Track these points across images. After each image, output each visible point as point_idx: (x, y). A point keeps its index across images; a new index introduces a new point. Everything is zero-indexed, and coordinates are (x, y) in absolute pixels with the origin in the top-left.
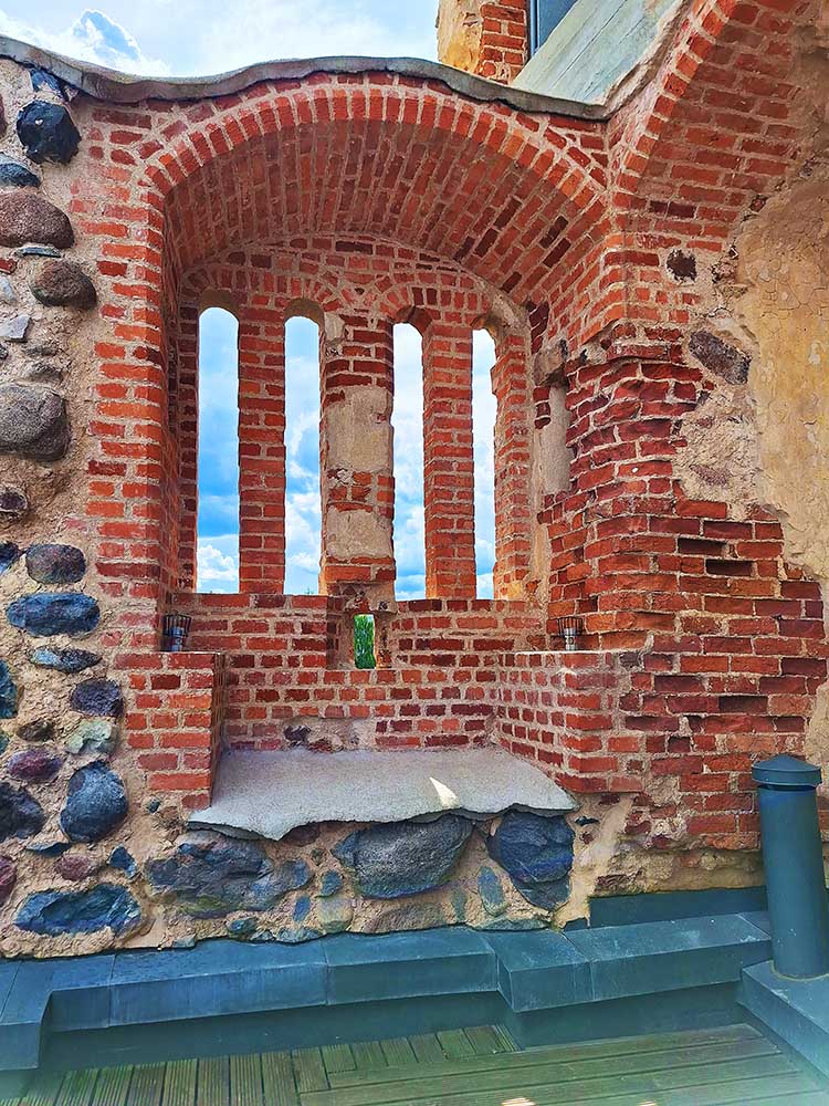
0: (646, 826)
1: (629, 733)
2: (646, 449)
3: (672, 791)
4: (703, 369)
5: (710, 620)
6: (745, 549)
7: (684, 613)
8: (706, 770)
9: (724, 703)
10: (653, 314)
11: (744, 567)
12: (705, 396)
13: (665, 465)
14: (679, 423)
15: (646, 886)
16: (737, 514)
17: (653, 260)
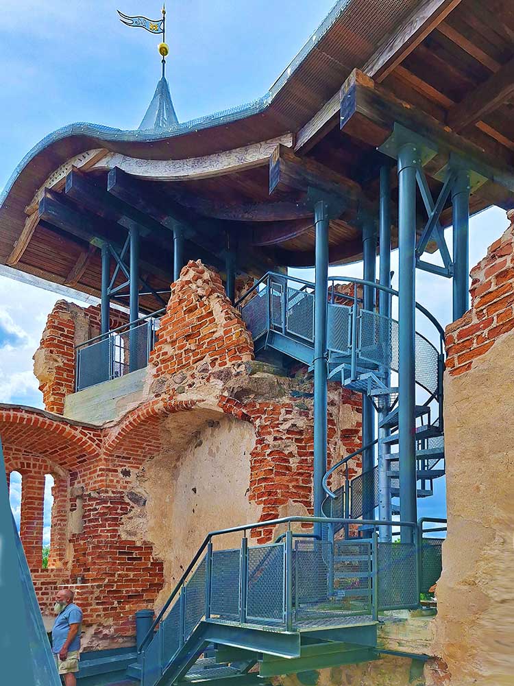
0: (101, 632)
1: (97, 607)
2: (110, 525)
3: (111, 621)
4: (131, 503)
5: (127, 574)
6: (140, 554)
7: (119, 572)
8: (122, 615)
9: (130, 597)
10: (115, 487)
11: (140, 559)
12: (131, 510)
13: (116, 531)
14: (121, 518)
15: (100, 649)
16: (138, 544)
17: (116, 471)
